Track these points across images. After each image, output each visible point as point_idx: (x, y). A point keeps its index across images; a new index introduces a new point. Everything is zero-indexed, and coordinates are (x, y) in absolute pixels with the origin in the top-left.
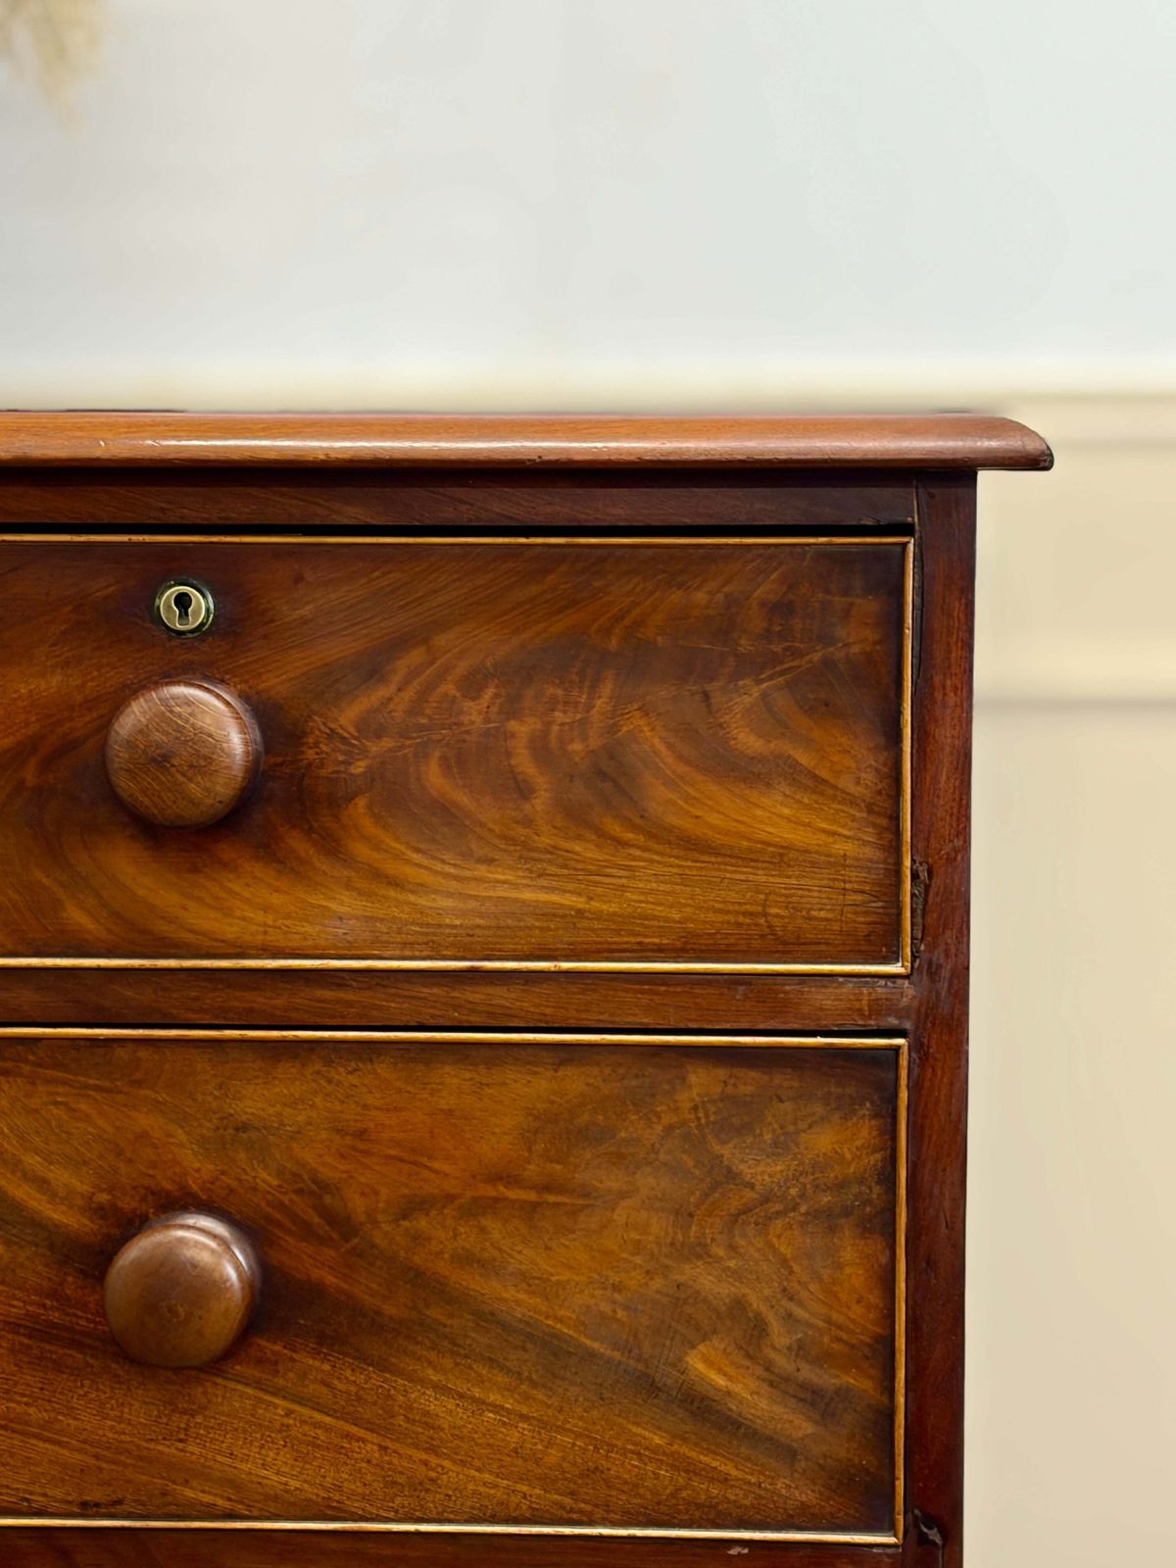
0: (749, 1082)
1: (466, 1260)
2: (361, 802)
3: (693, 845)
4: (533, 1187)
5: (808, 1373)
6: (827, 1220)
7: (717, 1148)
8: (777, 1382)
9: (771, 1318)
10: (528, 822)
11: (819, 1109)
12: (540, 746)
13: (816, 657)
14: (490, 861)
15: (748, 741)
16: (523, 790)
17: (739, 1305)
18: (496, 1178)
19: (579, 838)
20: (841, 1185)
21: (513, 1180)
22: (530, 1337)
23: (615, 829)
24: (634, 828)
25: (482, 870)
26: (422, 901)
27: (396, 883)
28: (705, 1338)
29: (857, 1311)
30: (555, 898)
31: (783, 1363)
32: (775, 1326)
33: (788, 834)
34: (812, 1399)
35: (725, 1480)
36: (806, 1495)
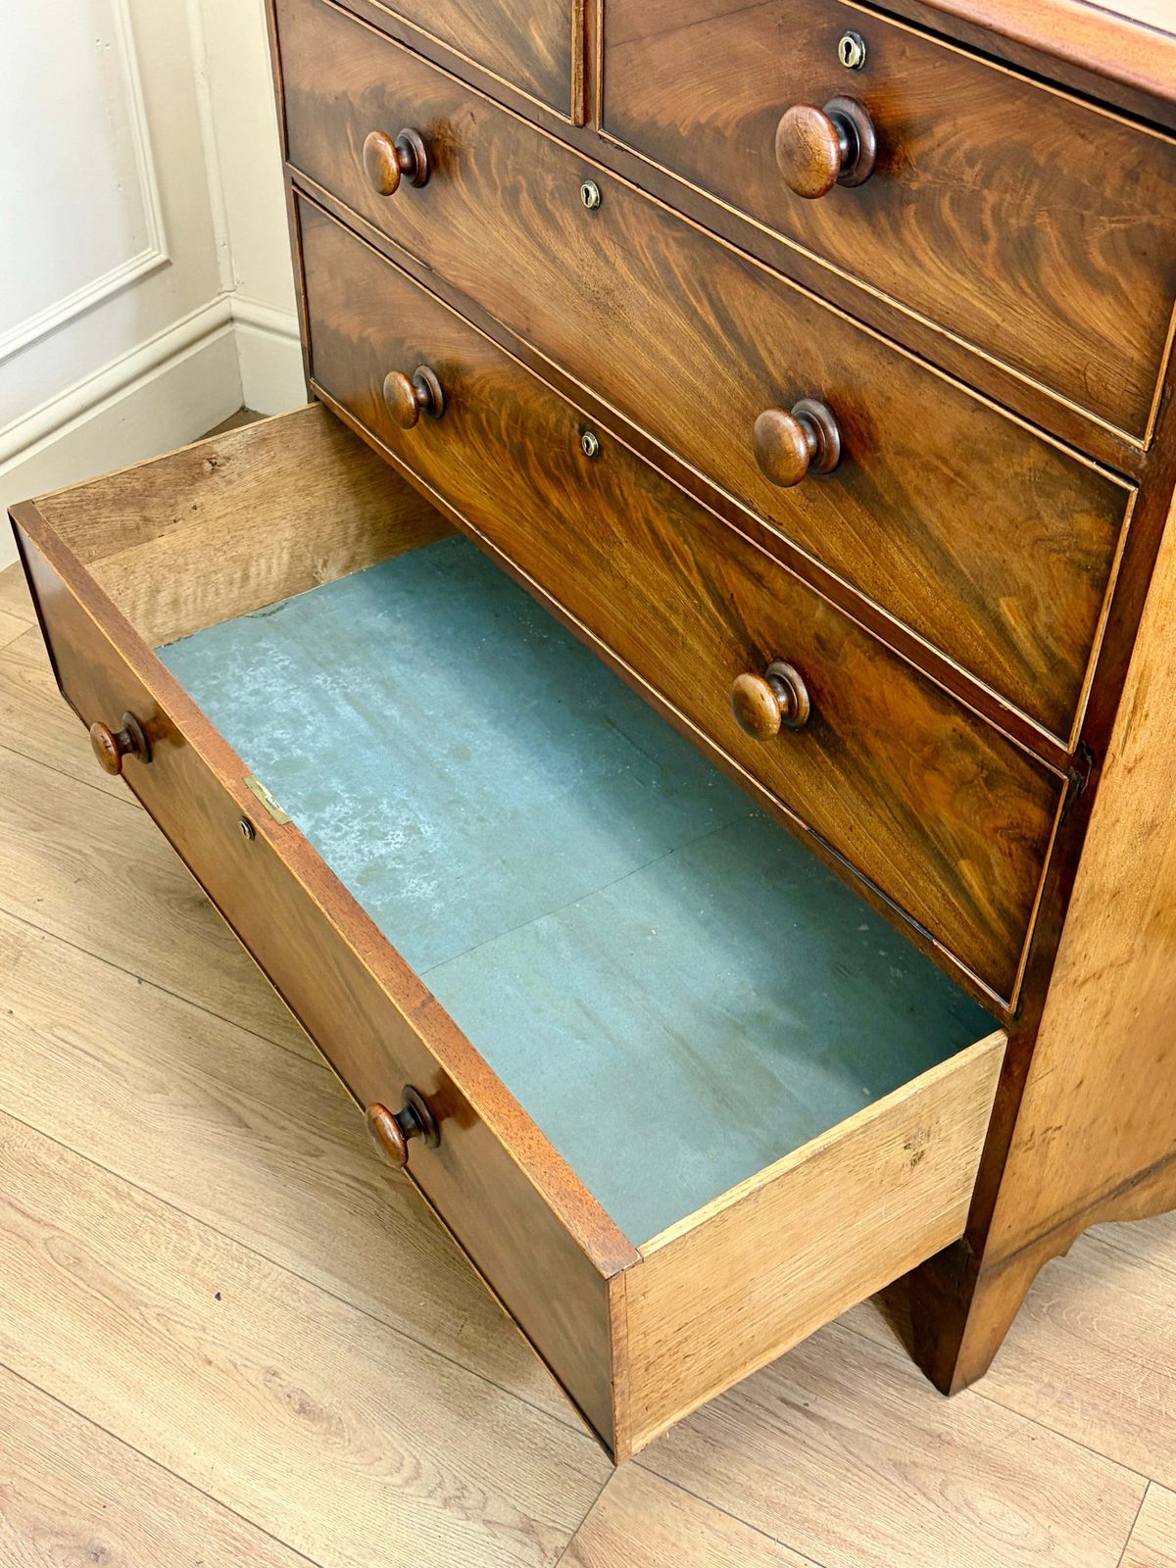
0: (1057, 470)
1: (919, 491)
2: (912, 207)
3: (1058, 314)
4: (952, 470)
5: (1050, 641)
6: (1079, 568)
7: (1036, 498)
8: (1036, 637)
9: (1041, 602)
10: (983, 257)
11: (1087, 505)
12: (996, 211)
13: (1145, 219)
14: (963, 273)
15: (1098, 260)
16: (985, 238)
17: (1028, 588)
18: (939, 457)
19: (1004, 279)
20: (1088, 553)
21: (946, 462)
22: (939, 547)
23: (1024, 285)
24: (1032, 287)
25: (957, 276)
26: (930, 282)
27: (921, 266)
28: (1010, 595)
29: (1080, 626)
30: (988, 311)
31: (1041, 630)
32: (1042, 609)
33: (1104, 329)
34: (1049, 656)
35: (1005, 671)
36: (1037, 702)
